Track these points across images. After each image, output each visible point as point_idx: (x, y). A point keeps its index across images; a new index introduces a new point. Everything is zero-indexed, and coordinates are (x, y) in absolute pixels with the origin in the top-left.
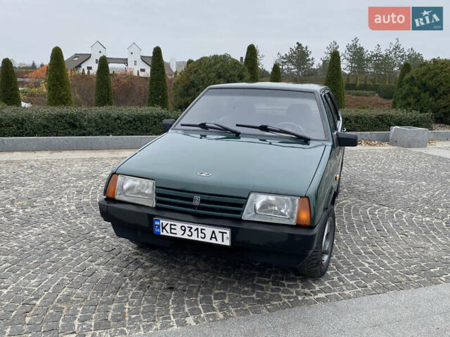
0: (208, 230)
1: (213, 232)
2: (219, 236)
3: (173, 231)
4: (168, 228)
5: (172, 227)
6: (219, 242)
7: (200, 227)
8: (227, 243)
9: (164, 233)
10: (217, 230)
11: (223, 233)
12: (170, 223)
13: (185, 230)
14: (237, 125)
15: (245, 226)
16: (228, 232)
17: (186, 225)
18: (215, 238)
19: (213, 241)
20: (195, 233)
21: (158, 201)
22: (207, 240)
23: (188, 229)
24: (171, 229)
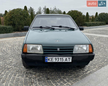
0: (64, 58)
1: (66, 58)
2: (68, 59)
3: (52, 60)
4: (50, 60)
5: (52, 59)
6: (68, 61)
7: (61, 58)
8: (70, 61)
9: (49, 61)
10: (67, 58)
11: (69, 58)
12: (51, 58)
13: (56, 59)
14: (52, 26)
15: (75, 55)
16: (71, 58)
17: (57, 58)
18: (67, 60)
19: (66, 61)
20: (60, 60)
21: (44, 51)
22: (64, 61)
23: (57, 59)
24: (51, 59)
